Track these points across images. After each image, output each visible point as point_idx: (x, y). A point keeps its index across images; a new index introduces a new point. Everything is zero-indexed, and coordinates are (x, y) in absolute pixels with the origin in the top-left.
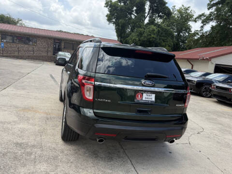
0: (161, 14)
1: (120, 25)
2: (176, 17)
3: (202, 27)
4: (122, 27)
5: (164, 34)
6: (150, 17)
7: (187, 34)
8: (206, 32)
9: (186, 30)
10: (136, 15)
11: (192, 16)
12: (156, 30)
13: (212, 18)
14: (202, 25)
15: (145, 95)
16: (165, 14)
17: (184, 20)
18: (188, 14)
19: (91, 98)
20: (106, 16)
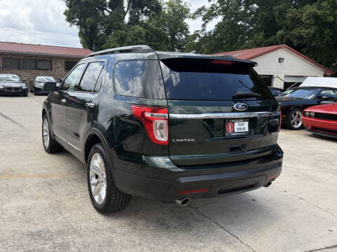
0: (146, 8)
1: (88, 26)
2: (167, 12)
3: (204, 25)
4: (91, 29)
5: (154, 38)
6: (131, 13)
7: (184, 37)
8: (210, 32)
9: (181, 31)
10: (110, 10)
11: (187, 11)
12: (144, 32)
13: (215, 13)
14: (203, 22)
15: (236, 125)
16: (152, 8)
17: (178, 17)
18: (182, 8)
19: (165, 139)
20: (65, 14)
